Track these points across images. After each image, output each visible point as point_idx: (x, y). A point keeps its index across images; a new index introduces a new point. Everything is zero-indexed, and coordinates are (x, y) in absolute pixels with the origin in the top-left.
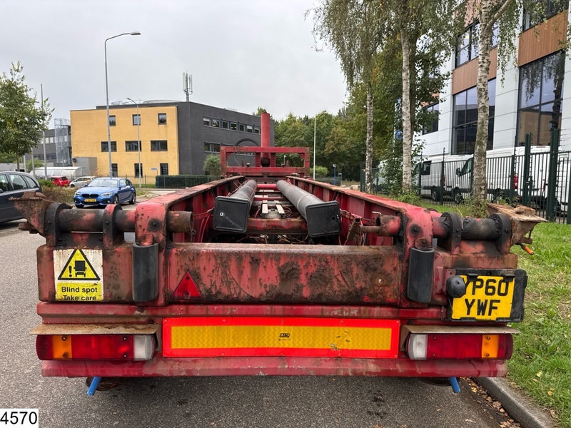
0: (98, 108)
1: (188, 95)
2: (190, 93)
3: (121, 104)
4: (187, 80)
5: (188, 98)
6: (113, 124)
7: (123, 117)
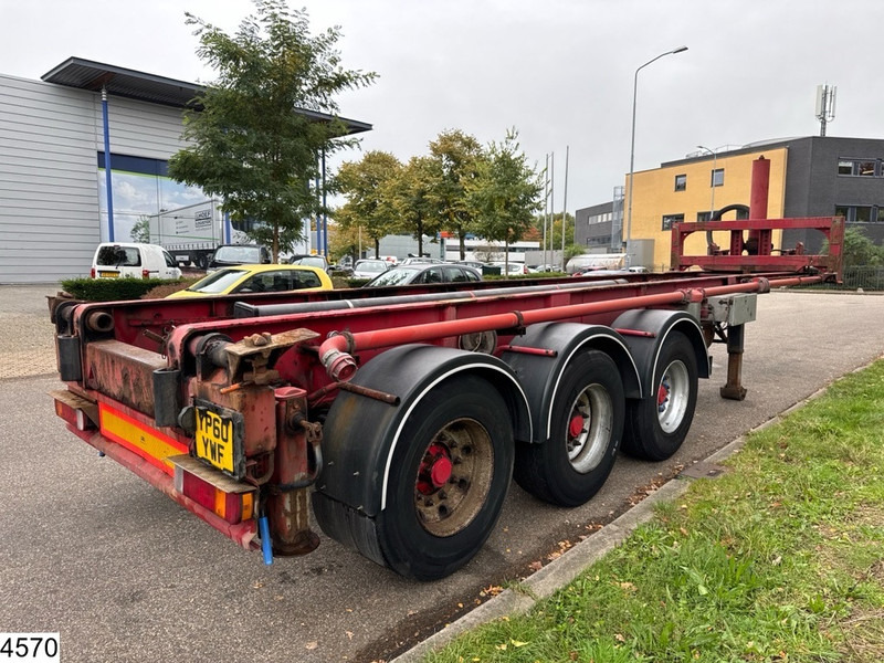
0: (664, 165)
1: (824, 123)
2: (828, 119)
3: (700, 155)
4: (825, 99)
5: (823, 129)
6: (680, 187)
7: (698, 176)
